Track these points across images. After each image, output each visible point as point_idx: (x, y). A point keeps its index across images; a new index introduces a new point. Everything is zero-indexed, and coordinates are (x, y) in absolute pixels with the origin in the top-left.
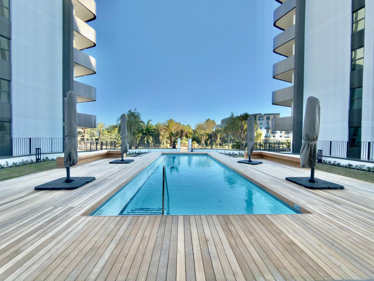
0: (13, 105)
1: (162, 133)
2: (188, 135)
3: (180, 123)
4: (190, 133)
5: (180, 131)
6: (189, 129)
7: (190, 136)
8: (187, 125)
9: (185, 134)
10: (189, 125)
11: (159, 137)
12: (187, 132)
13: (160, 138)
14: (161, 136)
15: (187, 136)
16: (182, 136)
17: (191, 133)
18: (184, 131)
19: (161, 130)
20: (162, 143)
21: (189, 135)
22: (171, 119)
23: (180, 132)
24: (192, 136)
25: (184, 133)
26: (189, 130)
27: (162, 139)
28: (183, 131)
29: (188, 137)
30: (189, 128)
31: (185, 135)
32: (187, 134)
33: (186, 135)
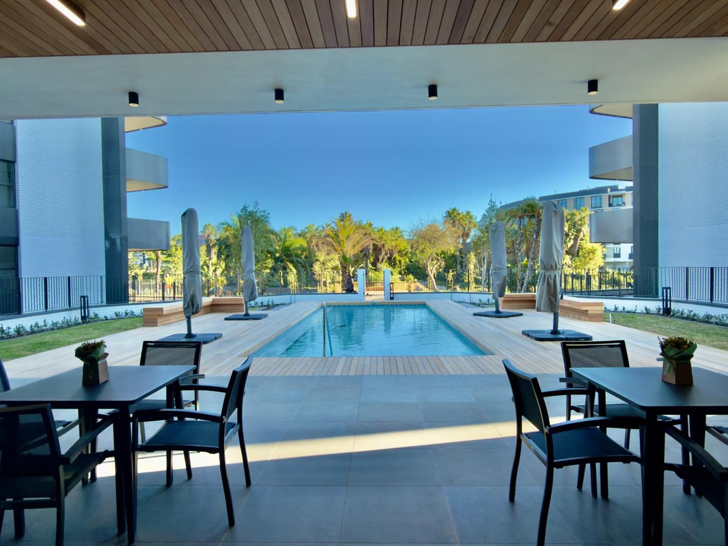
0: (20, 210)
1: (321, 256)
2: (395, 258)
3: (370, 225)
4: (399, 252)
5: (371, 247)
6: (396, 240)
7: (400, 261)
8: (393, 230)
9: (386, 254)
10: (397, 229)
11: (312, 266)
12: (390, 248)
13: (317, 267)
14: (318, 263)
15: (392, 262)
16: (378, 260)
17: (404, 252)
18: (383, 246)
19: (317, 246)
20: (322, 284)
21: (398, 258)
22: (346, 213)
23: (371, 251)
24: (407, 260)
25: (383, 253)
26: (398, 242)
27: (320, 272)
28: (379, 247)
29: (395, 264)
30: (396, 238)
31: (386, 257)
32: (391, 255)
33: (389, 258)
